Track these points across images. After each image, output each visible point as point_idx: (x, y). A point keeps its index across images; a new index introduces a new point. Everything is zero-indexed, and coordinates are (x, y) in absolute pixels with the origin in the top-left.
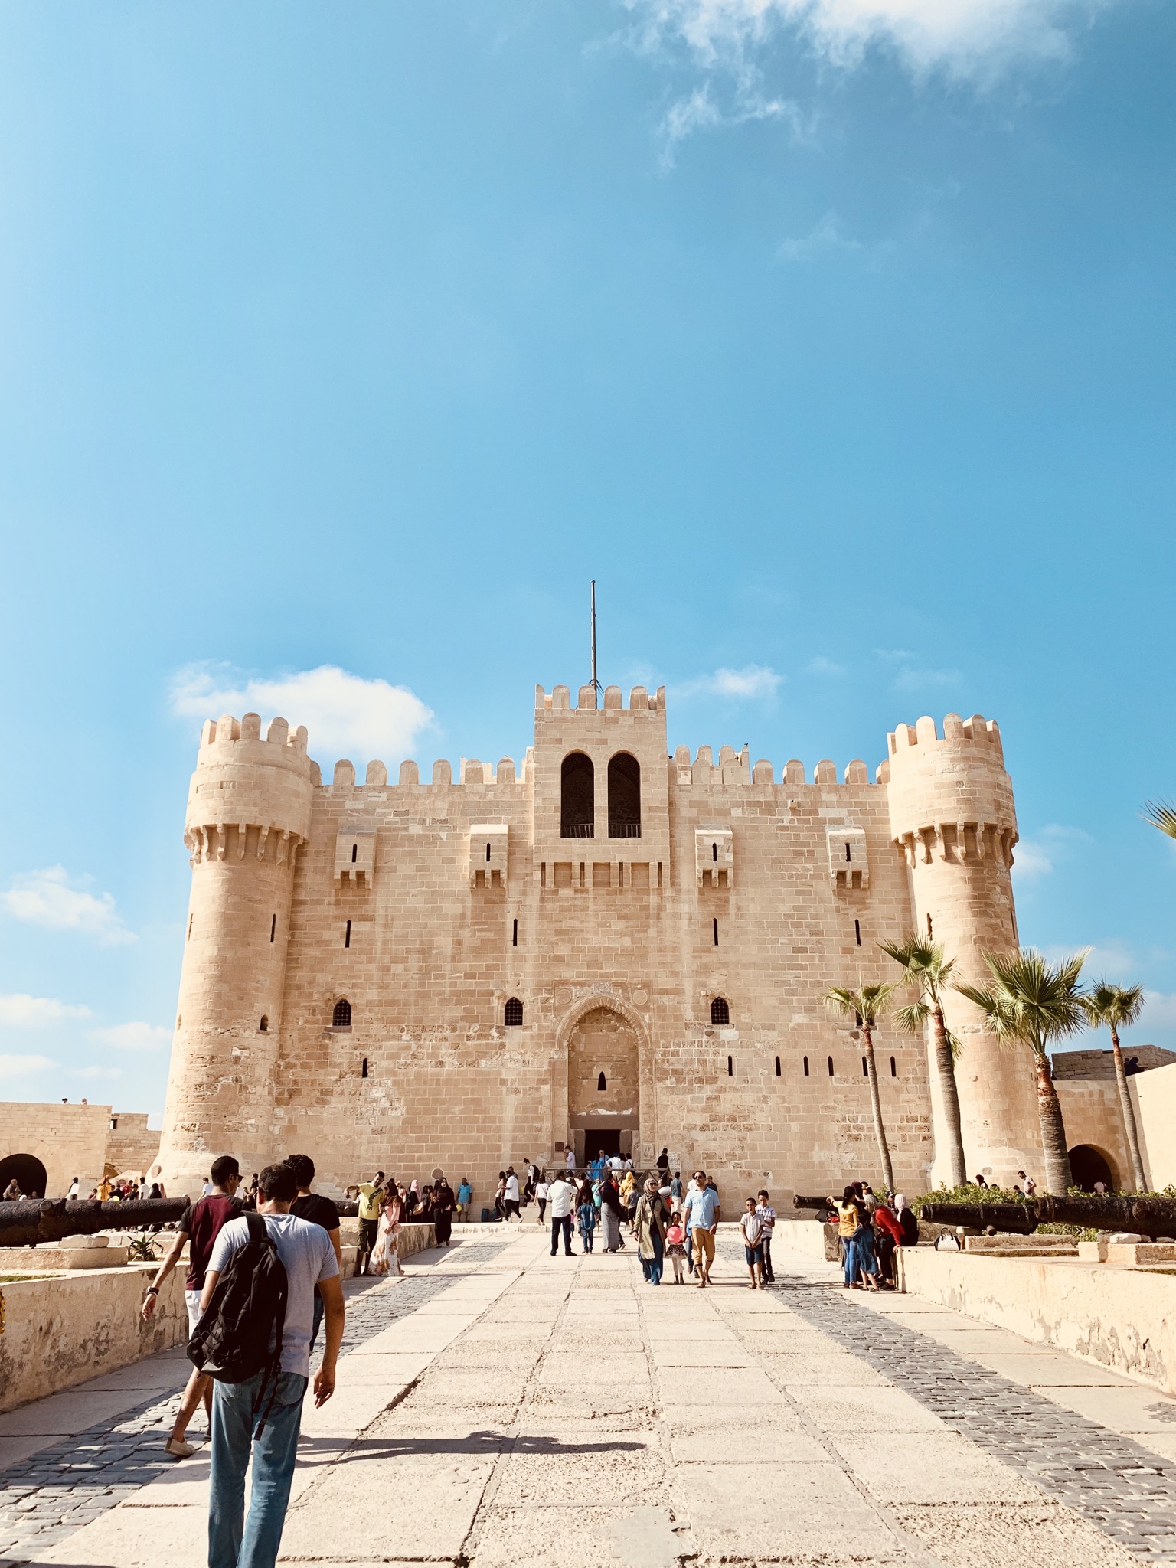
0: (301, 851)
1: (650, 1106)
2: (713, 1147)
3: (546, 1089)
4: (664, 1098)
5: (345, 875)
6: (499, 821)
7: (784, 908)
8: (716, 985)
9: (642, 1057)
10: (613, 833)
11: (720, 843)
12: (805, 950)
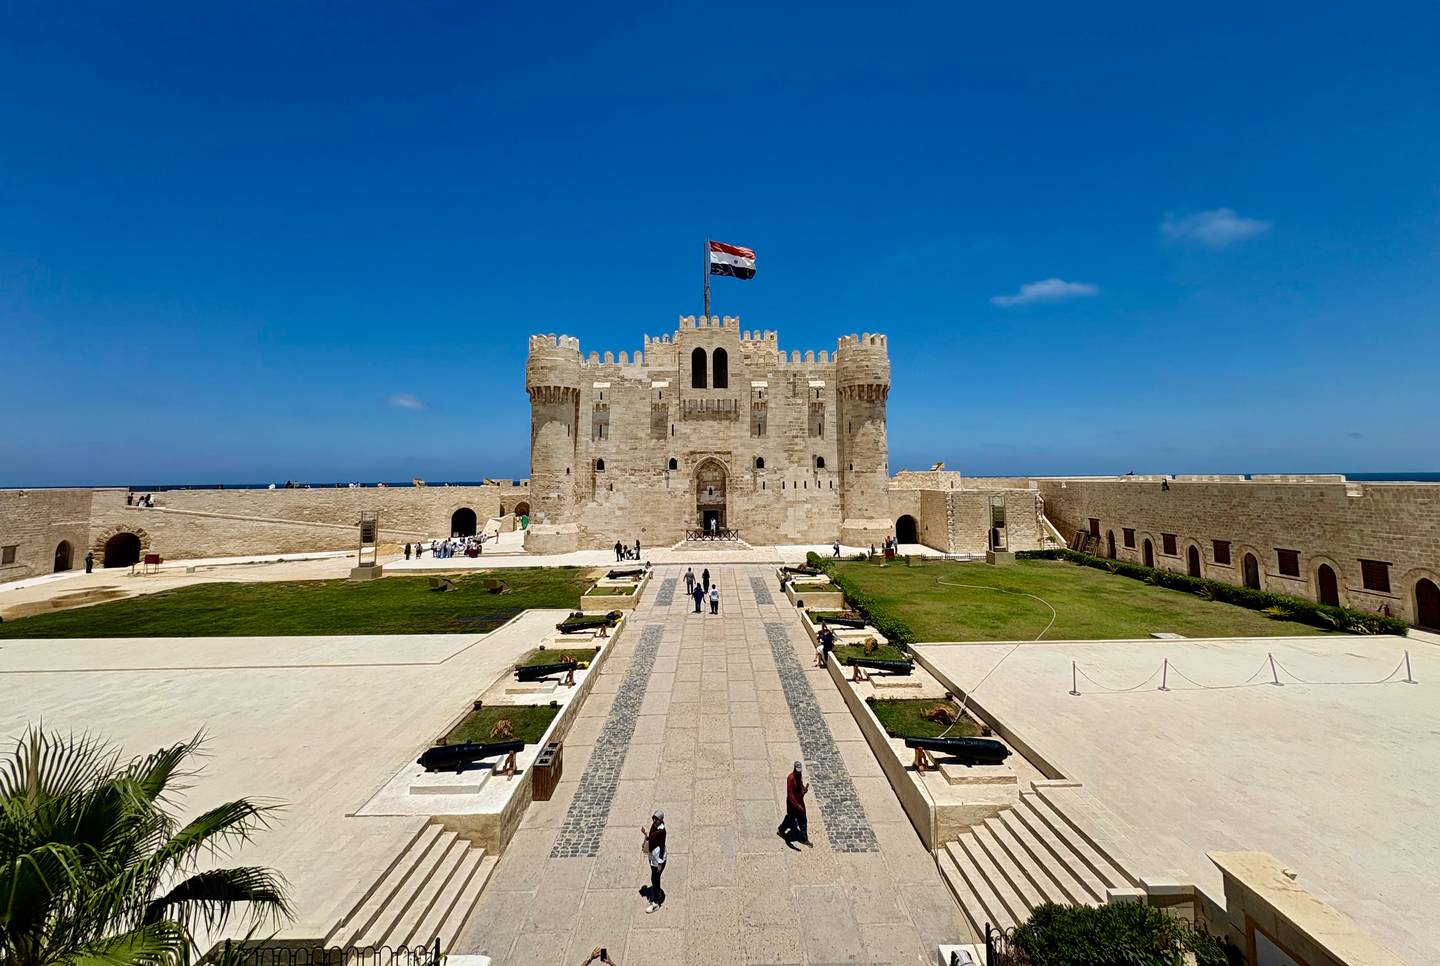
0: (578, 395)
1: (731, 502)
2: (756, 518)
3: (687, 495)
4: (736, 499)
5: (598, 405)
6: (664, 380)
7: (788, 419)
8: (759, 453)
9: (727, 483)
10: (716, 385)
11: (763, 390)
12: (797, 437)
